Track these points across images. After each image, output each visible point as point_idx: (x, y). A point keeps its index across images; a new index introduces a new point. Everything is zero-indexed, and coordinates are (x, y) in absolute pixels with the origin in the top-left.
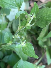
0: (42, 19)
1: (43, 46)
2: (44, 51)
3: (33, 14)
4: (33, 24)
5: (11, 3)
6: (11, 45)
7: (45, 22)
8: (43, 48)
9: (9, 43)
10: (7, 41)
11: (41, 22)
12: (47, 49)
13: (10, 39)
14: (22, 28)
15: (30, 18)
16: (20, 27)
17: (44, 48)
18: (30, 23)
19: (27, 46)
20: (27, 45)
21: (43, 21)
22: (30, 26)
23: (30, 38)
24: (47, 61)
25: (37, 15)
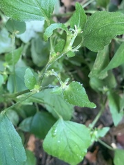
0: (96, 34)
1: (100, 89)
2: (104, 99)
3: (75, 26)
4: (79, 47)
5: (32, 11)
6: (38, 91)
7: (101, 41)
8: (101, 92)
9: (35, 89)
10: (30, 84)
11: (94, 40)
12: (108, 93)
13: (35, 80)
14: (57, 56)
15: (72, 35)
16: (54, 56)
17: (104, 93)
18: (71, 44)
19: (73, 89)
20: (71, 86)
21: (98, 38)
22: (74, 51)
23: (72, 76)
24: (112, 119)
25: (83, 28)
